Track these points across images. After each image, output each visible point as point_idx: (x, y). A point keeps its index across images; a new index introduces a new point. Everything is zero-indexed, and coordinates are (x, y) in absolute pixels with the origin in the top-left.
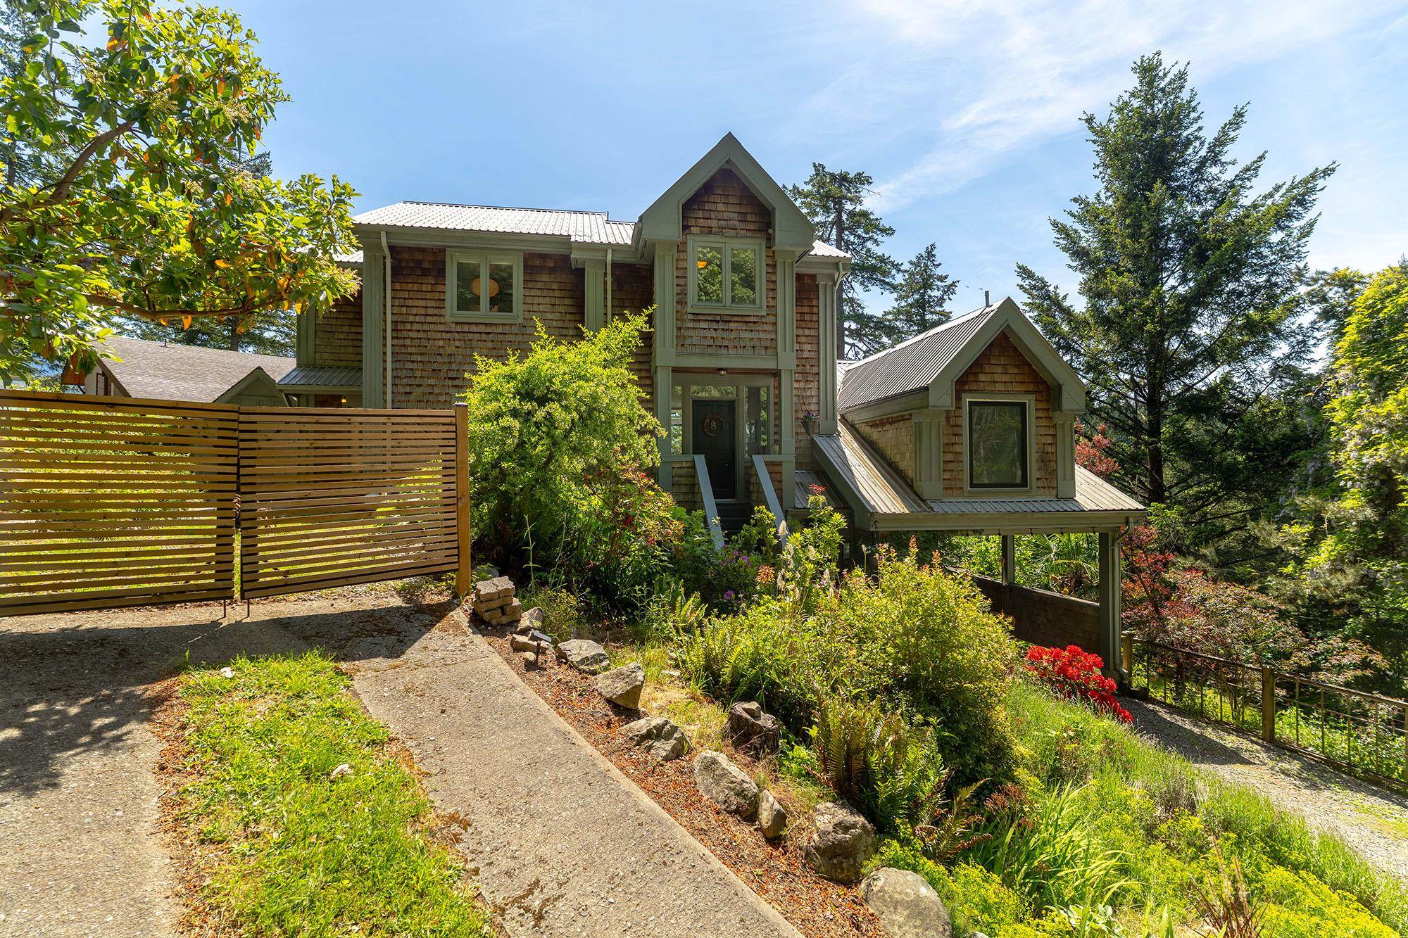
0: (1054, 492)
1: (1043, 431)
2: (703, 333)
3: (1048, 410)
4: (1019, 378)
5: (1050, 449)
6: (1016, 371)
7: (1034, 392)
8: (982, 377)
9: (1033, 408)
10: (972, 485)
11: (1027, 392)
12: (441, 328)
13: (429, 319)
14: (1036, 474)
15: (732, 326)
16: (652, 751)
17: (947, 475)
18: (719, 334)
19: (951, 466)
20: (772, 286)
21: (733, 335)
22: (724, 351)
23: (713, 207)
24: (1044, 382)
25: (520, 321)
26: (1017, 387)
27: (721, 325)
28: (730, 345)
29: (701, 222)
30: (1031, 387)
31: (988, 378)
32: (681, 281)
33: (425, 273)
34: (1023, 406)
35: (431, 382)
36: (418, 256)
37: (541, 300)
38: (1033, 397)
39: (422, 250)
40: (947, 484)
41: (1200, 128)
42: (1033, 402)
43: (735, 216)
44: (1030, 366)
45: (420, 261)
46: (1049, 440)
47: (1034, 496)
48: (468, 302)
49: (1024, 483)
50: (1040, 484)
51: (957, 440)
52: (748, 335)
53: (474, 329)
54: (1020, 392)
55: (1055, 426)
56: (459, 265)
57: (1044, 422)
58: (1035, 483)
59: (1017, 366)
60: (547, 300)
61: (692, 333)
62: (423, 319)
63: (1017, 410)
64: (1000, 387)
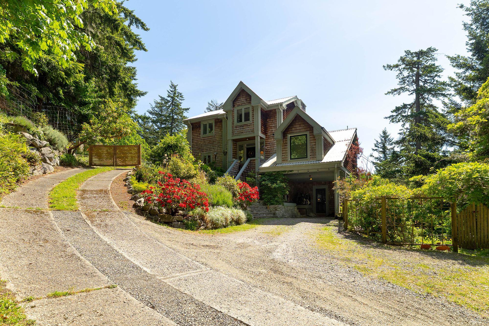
0: (316, 159)
1: (312, 141)
2: (238, 130)
4: (305, 127)
5: (314, 146)
6: (303, 125)
8: (293, 129)
9: (309, 135)
10: (291, 159)
12: (200, 139)
13: (198, 138)
14: (310, 154)
15: (244, 127)
17: (283, 157)
18: (242, 130)
19: (284, 154)
20: (253, 115)
21: (244, 129)
22: (242, 134)
23: (240, 99)
25: (214, 135)
26: (303, 130)
27: (242, 128)
28: (244, 132)
29: (237, 104)
30: (308, 129)
31: (295, 129)
32: (233, 119)
33: (197, 128)
34: (306, 135)
35: (198, 151)
36: (196, 124)
37: (218, 129)
38: (308, 132)
39: (196, 123)
40: (283, 159)
43: (245, 100)
45: (196, 125)
46: (314, 144)
47: (309, 160)
48: (205, 132)
49: (307, 158)
50: (311, 157)
51: (286, 147)
52: (248, 129)
53: (206, 138)
55: (316, 139)
56: (204, 124)
60: (219, 129)
61: (235, 131)
62: (196, 138)
63: (304, 137)
64: (298, 131)
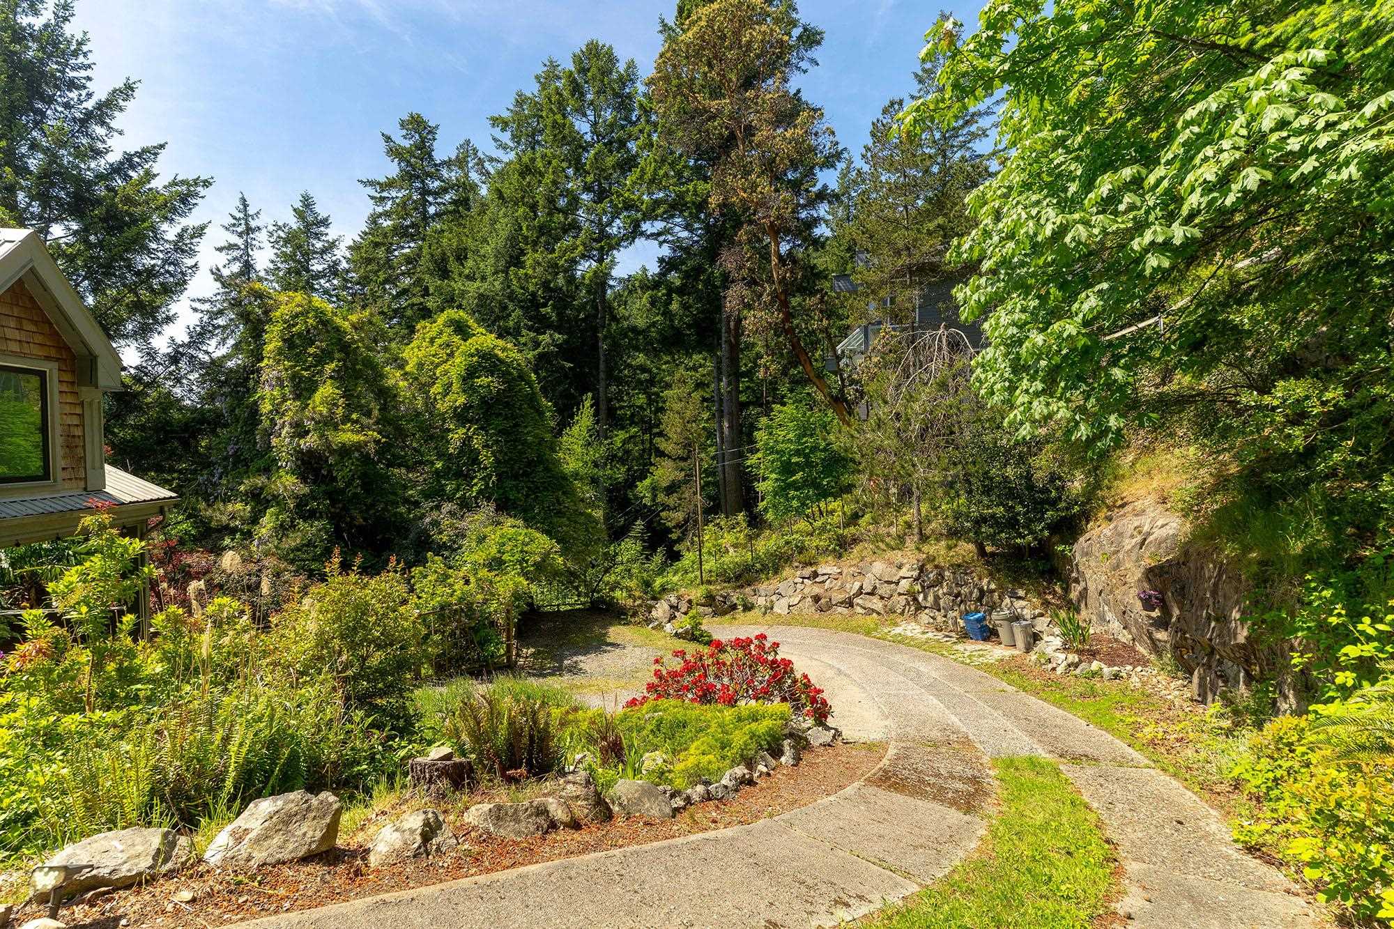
0: (82, 484)
1: (68, 409)
3: (73, 383)
4: (37, 339)
5: (78, 432)
6: (33, 328)
7: (57, 360)
9: (55, 380)
11: (48, 358)
14: (62, 463)
16: (443, 849)
24: (68, 349)
26: (36, 351)
30: (53, 353)
34: (42, 375)
38: (55, 365)
41: (89, 79)
42: (56, 373)
44: (50, 324)
46: (76, 421)
47: (58, 491)
49: (46, 476)
50: (66, 475)
54: (38, 358)
55: (82, 404)
57: (70, 399)
58: (60, 475)
59: (35, 323)
63: (35, 379)
64: (15, 347)
